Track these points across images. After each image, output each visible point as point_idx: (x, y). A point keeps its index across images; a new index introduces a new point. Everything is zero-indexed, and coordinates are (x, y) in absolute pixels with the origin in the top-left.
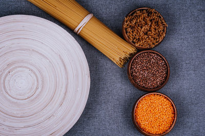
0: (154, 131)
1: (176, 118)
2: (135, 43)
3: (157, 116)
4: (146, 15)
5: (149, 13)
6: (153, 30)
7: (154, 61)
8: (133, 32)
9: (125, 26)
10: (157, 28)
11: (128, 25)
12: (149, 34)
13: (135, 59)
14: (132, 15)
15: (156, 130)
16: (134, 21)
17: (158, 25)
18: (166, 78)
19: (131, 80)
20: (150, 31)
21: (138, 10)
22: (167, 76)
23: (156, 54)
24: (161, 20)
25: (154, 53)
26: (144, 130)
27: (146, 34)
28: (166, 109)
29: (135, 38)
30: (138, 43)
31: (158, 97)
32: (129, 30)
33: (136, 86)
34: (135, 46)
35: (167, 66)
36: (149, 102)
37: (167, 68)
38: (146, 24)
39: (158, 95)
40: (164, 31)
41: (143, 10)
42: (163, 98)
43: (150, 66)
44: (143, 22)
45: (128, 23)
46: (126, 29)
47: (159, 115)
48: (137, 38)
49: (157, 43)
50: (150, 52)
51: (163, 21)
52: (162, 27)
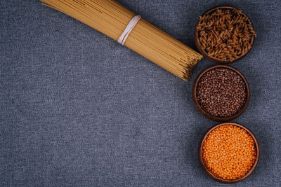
0: (225, 174)
1: (256, 163)
2: (207, 52)
3: (232, 155)
4: (228, 16)
5: (234, 15)
6: (235, 38)
8: (207, 37)
9: (198, 28)
10: (241, 36)
11: (202, 27)
12: (230, 42)
14: (210, 14)
15: (228, 174)
16: (212, 23)
17: (243, 33)
20: (231, 38)
21: (220, 9)
24: (248, 27)
26: (211, 171)
27: (225, 42)
29: (209, 46)
30: (212, 52)
31: (238, 130)
32: (203, 33)
36: (225, 135)
38: (227, 28)
39: (238, 127)
40: (250, 42)
41: (226, 9)
42: (244, 133)
44: (223, 26)
45: (203, 24)
46: (199, 32)
47: (235, 154)
48: (213, 45)
49: (238, 57)
51: (252, 28)
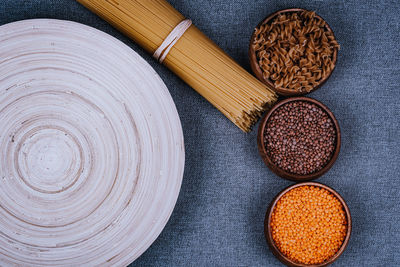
0: (305, 257)
1: (349, 234)
2: (273, 82)
3: (313, 229)
4: (297, 23)
5: (304, 20)
6: (311, 55)
7: (311, 119)
8: (270, 59)
9: (254, 47)
10: (319, 51)
11: (260, 45)
12: (303, 63)
13: (273, 115)
14: (269, 23)
15: (311, 257)
16: (274, 36)
17: (321, 46)
18: (333, 154)
19: (264, 157)
20: (305, 57)
21: (282, 14)
22: (334, 151)
23: (316, 105)
24: (327, 35)
25: (311, 103)
26: (286, 256)
27: (296, 63)
28: (330, 216)
29: (274, 72)
30: (279, 82)
31: (316, 191)
32: (263, 54)
33: (273, 168)
34: (273, 88)
35: (335, 129)
36: (299, 201)
37: (336, 134)
38: (297, 41)
39: (315, 187)
40: (332, 58)
41: (291, 13)
42: (325, 194)
43: (302, 130)
44: (291, 38)
45: (260, 40)
46: (257, 52)
47: (317, 226)
48: (279, 71)
49: (318, 84)
50: (303, 101)
51: (332, 37)
52: (328, 49)
